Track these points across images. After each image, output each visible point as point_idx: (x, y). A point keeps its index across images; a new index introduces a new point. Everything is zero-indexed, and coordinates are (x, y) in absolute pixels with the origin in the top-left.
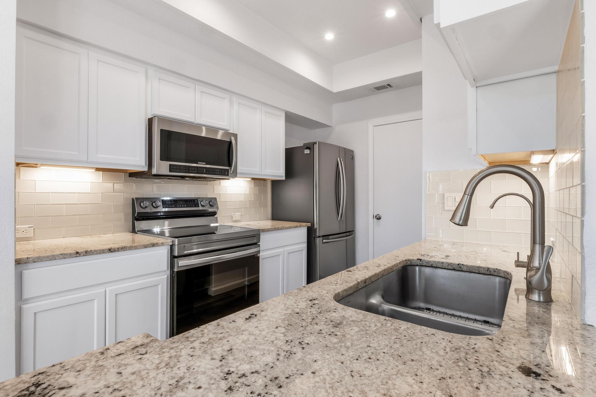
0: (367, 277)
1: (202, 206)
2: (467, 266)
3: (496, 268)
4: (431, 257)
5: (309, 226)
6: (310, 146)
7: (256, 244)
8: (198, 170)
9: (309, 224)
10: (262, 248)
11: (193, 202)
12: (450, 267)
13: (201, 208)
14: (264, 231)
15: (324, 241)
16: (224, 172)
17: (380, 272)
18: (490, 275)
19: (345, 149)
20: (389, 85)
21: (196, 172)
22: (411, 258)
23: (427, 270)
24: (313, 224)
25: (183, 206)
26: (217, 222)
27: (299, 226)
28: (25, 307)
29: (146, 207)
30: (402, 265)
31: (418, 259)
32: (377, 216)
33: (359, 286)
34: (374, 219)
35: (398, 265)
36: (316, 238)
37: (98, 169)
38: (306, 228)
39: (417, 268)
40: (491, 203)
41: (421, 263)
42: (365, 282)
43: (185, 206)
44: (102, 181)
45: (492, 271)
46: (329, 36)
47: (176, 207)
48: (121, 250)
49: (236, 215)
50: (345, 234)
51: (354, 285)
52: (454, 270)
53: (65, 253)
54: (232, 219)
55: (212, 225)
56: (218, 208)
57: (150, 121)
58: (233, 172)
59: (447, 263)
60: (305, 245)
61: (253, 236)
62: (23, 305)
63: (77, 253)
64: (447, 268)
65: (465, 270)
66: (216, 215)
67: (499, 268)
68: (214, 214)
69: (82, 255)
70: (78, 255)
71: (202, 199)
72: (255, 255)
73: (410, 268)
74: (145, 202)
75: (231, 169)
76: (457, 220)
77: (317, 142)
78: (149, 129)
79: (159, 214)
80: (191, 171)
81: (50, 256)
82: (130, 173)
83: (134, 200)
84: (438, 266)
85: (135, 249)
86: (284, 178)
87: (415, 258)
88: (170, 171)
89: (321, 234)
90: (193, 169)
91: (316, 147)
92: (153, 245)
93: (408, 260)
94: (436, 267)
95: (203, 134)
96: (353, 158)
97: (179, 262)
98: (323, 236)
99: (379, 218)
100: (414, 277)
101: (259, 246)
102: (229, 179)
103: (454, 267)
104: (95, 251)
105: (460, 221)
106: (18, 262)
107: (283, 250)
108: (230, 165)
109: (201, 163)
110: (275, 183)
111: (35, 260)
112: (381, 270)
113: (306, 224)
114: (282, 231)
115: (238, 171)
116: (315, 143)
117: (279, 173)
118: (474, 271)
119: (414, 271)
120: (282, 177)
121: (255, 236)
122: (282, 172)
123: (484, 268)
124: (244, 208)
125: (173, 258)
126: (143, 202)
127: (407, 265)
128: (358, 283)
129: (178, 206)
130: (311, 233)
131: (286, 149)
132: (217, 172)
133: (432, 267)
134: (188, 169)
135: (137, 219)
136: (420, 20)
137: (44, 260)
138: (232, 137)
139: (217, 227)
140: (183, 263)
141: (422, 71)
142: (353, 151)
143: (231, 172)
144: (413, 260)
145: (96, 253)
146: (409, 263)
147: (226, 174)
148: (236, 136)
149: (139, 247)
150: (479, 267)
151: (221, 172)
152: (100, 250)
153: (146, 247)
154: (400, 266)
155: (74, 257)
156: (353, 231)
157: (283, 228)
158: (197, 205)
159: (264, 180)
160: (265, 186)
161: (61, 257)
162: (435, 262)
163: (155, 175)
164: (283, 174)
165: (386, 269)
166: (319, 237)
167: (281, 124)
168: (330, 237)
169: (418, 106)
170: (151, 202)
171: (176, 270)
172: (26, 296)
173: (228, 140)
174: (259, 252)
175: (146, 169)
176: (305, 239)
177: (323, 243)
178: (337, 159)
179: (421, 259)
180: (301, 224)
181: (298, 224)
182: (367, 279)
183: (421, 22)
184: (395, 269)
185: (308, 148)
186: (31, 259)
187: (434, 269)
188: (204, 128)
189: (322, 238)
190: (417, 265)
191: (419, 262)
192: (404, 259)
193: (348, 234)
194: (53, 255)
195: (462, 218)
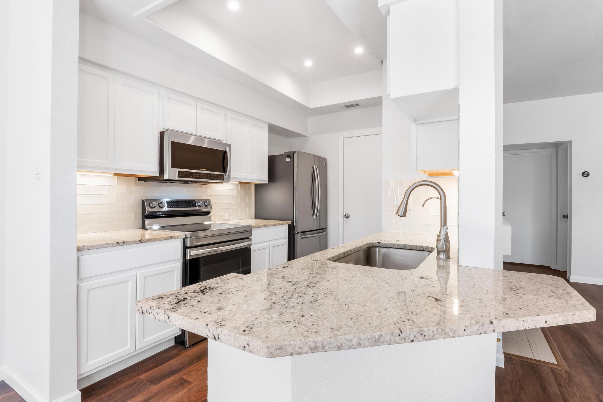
0: (345, 251)
1: (199, 206)
2: (409, 246)
3: (427, 246)
4: (386, 241)
5: (290, 223)
6: (290, 155)
7: (247, 238)
8: (200, 176)
9: (290, 222)
10: (253, 242)
11: (191, 203)
12: (398, 247)
13: (197, 208)
14: (254, 227)
15: (302, 236)
16: (220, 177)
17: (353, 249)
18: (424, 251)
19: (319, 157)
20: (356, 104)
21: (198, 177)
22: (373, 242)
23: (383, 250)
24: (293, 222)
25: (183, 206)
26: (211, 220)
27: (282, 224)
28: (82, 284)
29: (155, 207)
30: (367, 246)
31: (378, 242)
32: (346, 215)
33: (340, 256)
34: (343, 217)
35: (364, 246)
36: (295, 234)
37: (115, 175)
38: (288, 225)
39: (377, 249)
40: (422, 203)
41: (380, 245)
42: (344, 254)
43: (185, 206)
44: (116, 185)
45: (425, 248)
46: (308, 63)
47: (178, 207)
48: (148, 241)
49: (226, 214)
50: (318, 231)
51: (338, 255)
52: (401, 248)
53: (109, 243)
54: (222, 218)
55: (206, 223)
56: (211, 208)
57: (162, 135)
58: (227, 177)
59: (397, 244)
60: (286, 240)
61: (246, 232)
62: (81, 283)
63: (118, 243)
64: (396, 247)
65: (408, 249)
66: (209, 214)
67: (428, 246)
68: (207, 213)
69: (121, 244)
70: (118, 244)
71: (199, 200)
72: (247, 247)
73: (372, 249)
74: (153, 203)
75: (226, 175)
76: (400, 214)
77: (297, 152)
78: (161, 141)
79: (158, 214)
80: (194, 177)
81: (99, 245)
82: (139, 178)
83: (144, 200)
84: (391, 247)
85: (158, 241)
86: (267, 182)
87: (376, 242)
88: (179, 177)
89: (300, 231)
90: (196, 174)
91: (296, 155)
92: (171, 238)
93: (371, 243)
94: (390, 248)
95: (206, 146)
96: (326, 165)
97: (191, 252)
98: (301, 232)
99: (348, 217)
100: (375, 255)
101: (251, 240)
102: (223, 183)
103: (401, 247)
104: (130, 242)
105: (401, 214)
106: (79, 249)
107: (269, 244)
108: (225, 171)
109: (202, 170)
110: (258, 187)
111: (88, 248)
112: (354, 248)
113: (287, 222)
114: (268, 227)
115: (231, 176)
116: (295, 152)
117: (263, 177)
118: (414, 249)
119: (375, 251)
120: (266, 181)
121: (247, 232)
122: (265, 176)
123: (420, 246)
124: (232, 208)
125: (185, 248)
126: (152, 203)
127: (371, 247)
128: (340, 254)
129: (180, 206)
130: (291, 229)
131: (269, 156)
132: (215, 177)
133: (387, 247)
134: (192, 175)
135: (146, 218)
136: (381, 62)
137: (95, 248)
138: (227, 147)
139: (211, 224)
140: (194, 253)
141: (382, 96)
142: (325, 159)
143: (225, 177)
144: (375, 243)
145: (130, 243)
146: (372, 245)
147: (222, 178)
148: (229, 146)
149: (161, 239)
150: (417, 246)
151: (218, 177)
152: (133, 241)
153: (166, 239)
154: (366, 247)
155: (116, 246)
156: (326, 228)
157: (269, 225)
158: (194, 206)
159: (249, 183)
160: (250, 188)
161: (107, 246)
162: (389, 244)
163: (166, 180)
164: (267, 179)
165: (357, 247)
166: (298, 233)
167: (265, 134)
168: (307, 233)
169: (379, 123)
170: (158, 203)
171: (188, 258)
172: (82, 276)
173: (224, 150)
174: (250, 245)
175: (157, 174)
176: (286, 235)
177: (301, 238)
178: (313, 166)
179: (380, 242)
180: (284, 222)
181: (281, 222)
182: (346, 252)
183: (381, 63)
184: (362, 248)
185: (288, 156)
186: (86, 247)
187: (388, 249)
188: (206, 140)
189: (300, 234)
190: (377, 247)
191: (378, 245)
192: (368, 242)
193: (321, 231)
194: (101, 244)
195: (403, 212)
